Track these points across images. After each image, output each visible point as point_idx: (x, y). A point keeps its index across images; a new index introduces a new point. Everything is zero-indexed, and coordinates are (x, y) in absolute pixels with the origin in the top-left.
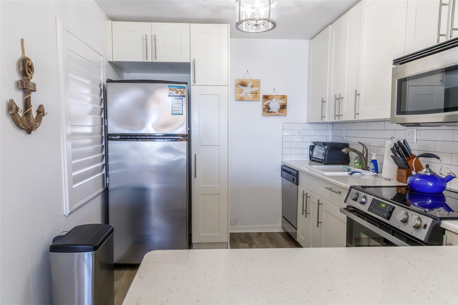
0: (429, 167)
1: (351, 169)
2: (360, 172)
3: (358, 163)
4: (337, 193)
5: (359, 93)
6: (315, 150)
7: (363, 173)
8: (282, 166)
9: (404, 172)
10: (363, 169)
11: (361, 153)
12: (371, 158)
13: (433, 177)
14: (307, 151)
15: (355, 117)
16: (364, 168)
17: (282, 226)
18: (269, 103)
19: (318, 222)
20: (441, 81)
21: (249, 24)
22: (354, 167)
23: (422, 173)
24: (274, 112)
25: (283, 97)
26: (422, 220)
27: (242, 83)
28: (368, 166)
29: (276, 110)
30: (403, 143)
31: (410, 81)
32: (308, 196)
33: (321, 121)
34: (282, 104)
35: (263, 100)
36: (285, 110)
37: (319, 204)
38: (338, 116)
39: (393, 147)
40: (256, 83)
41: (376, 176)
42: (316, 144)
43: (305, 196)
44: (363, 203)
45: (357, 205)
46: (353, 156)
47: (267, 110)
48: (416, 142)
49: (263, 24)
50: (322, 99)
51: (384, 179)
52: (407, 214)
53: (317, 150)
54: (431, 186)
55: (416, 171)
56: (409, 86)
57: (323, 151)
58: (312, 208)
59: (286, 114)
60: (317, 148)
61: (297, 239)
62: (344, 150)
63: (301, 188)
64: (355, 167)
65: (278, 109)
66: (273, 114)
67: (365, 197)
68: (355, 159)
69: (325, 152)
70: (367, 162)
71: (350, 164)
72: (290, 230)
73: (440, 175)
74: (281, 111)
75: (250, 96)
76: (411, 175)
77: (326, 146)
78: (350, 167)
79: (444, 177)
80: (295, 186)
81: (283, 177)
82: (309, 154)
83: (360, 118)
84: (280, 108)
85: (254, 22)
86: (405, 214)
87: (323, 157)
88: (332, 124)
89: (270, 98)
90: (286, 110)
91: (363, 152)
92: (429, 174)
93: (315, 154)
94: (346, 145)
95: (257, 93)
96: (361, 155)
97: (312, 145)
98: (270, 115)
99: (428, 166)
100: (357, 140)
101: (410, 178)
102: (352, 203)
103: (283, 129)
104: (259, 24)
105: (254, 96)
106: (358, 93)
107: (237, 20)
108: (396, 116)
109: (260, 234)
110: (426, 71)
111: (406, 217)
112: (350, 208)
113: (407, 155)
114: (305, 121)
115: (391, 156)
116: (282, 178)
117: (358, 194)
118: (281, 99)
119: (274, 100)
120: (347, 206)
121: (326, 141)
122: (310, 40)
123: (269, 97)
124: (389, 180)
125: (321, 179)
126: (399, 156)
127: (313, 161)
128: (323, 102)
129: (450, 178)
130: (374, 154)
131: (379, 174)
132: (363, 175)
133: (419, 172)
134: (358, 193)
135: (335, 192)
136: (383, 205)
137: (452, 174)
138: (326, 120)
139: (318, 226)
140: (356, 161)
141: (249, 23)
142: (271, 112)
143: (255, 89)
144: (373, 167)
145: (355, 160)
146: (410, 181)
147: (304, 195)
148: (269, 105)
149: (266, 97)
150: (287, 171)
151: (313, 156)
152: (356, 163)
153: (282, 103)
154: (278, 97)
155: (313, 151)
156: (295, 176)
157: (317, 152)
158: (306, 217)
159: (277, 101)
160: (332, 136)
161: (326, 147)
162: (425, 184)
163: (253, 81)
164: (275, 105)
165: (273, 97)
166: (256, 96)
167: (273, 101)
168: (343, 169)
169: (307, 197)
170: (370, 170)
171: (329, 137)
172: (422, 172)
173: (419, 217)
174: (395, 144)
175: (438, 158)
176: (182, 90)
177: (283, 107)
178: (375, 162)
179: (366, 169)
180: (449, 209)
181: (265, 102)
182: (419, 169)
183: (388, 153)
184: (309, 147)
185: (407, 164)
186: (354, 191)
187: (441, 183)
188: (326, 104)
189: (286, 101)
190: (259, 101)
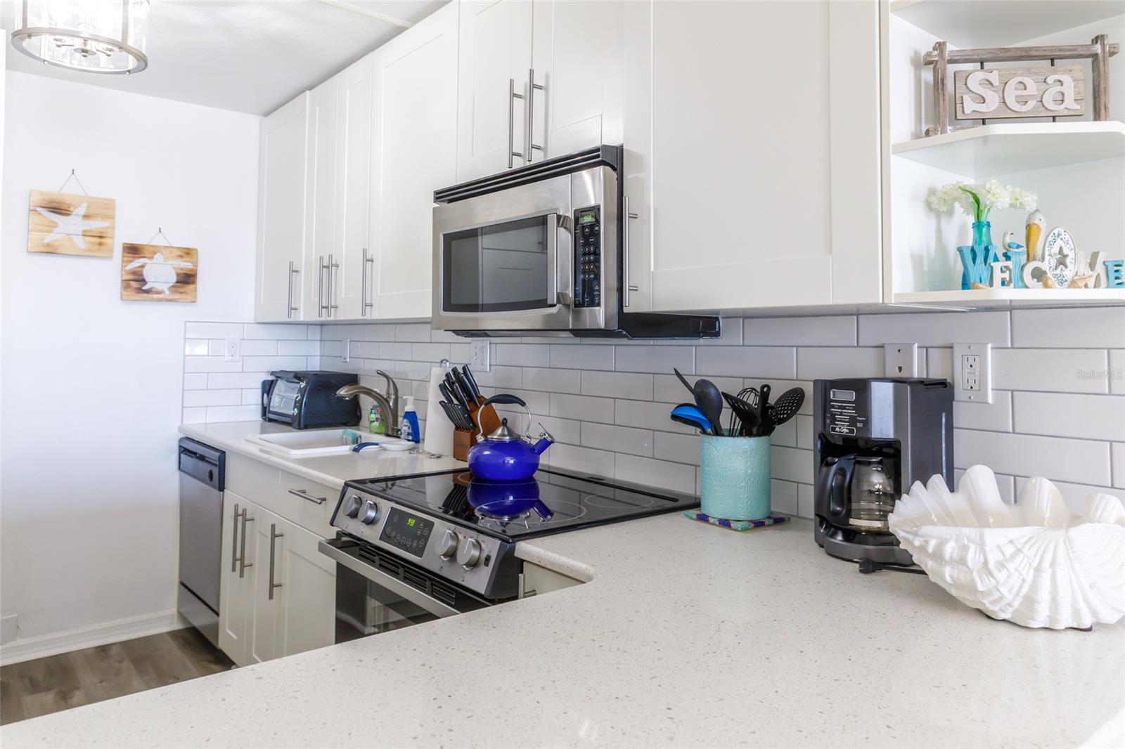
0: (508, 425)
1: (360, 437)
2: (377, 444)
3: (377, 421)
4: (317, 502)
5: (372, 256)
6: (276, 391)
7: (383, 445)
8: (181, 440)
9: (466, 436)
10: (388, 435)
11: (383, 397)
12: (404, 410)
13: (516, 446)
14: (254, 398)
15: (363, 313)
16: (390, 433)
17: (179, 612)
18: (143, 267)
19: (272, 586)
20: (539, 243)
21: (60, 43)
22: (369, 430)
23: (495, 437)
24: (159, 293)
25: (188, 254)
26: (483, 546)
27: (55, 205)
28: (399, 427)
29: (165, 287)
30: (461, 371)
31: (484, 237)
32: (248, 517)
33: (287, 320)
34: (184, 272)
35: (123, 256)
36: (191, 287)
37: (274, 536)
38: (327, 308)
39: (444, 382)
40: (102, 209)
41: (411, 450)
42: (279, 377)
43: (240, 518)
44: (370, 522)
45: (357, 528)
46: (367, 403)
47: (137, 284)
48: (488, 370)
49: (108, 52)
50: (291, 264)
51: (429, 455)
52: (455, 536)
53: (280, 391)
54: (512, 464)
55: (485, 435)
56: (483, 248)
57: (295, 395)
58: (258, 549)
59: (195, 297)
60: (280, 386)
61: (217, 644)
62: (342, 392)
63: (232, 497)
64: (371, 431)
65: (172, 284)
66: (155, 296)
67: (375, 507)
68: (370, 411)
69: (299, 397)
70: (397, 418)
71: (360, 423)
72: (201, 619)
73: (528, 440)
74: (181, 290)
75: (81, 243)
76: (474, 442)
77: (303, 382)
78: (358, 433)
79: (534, 442)
80: (216, 492)
81: (182, 471)
82: (260, 402)
83: (376, 314)
84: (178, 282)
85: (78, 43)
86: (451, 536)
87: (296, 409)
88: (319, 327)
89: (145, 252)
90: (195, 288)
91: (388, 394)
92: (507, 439)
93: (277, 404)
94: (352, 379)
95: (104, 235)
96: (382, 401)
97: (268, 381)
98: (145, 300)
99: (505, 422)
101: (473, 451)
102: (348, 525)
103: (185, 338)
104: (95, 51)
105: (93, 243)
106: (369, 257)
107: (18, 26)
108: (443, 313)
109: (103, 650)
110: (491, 222)
111: (454, 544)
112: (344, 539)
113: (471, 400)
114: (250, 317)
115: (440, 403)
116: (180, 475)
117: (360, 501)
118: (181, 257)
119: (158, 258)
120: (338, 534)
121: (305, 370)
122: (262, 117)
123: (143, 248)
124: (439, 457)
125: (283, 470)
126: (455, 402)
127: (271, 420)
128: (293, 271)
129: (545, 444)
130: (410, 399)
131: (420, 447)
132: (385, 450)
133: (489, 437)
134: (360, 498)
135: (312, 501)
136: (411, 522)
137: (547, 435)
138: (301, 316)
139: (271, 597)
140: (373, 416)
141: (60, 40)
142: (148, 292)
143: (96, 225)
144: (409, 428)
145: (371, 413)
146: (472, 458)
147: (237, 515)
148: (142, 271)
149: (133, 250)
150: (195, 454)
151: (271, 409)
152: (374, 421)
153: (182, 269)
154: (171, 252)
155: (272, 394)
156: (216, 465)
157: (283, 397)
158: (242, 575)
159: (169, 262)
160: (321, 356)
161: (303, 385)
162: (501, 461)
163: (92, 202)
164: (160, 273)
165: (154, 250)
166: (100, 244)
167: (154, 261)
168: (342, 437)
169: (245, 520)
170: (402, 436)
171: (312, 358)
172: (495, 435)
173: (477, 541)
174: (447, 375)
175: (523, 404)
177: (187, 279)
178: (412, 417)
179: (394, 433)
180: (545, 511)
181: (131, 261)
182: (489, 430)
183: (434, 396)
184: (260, 386)
185: (471, 420)
186: (352, 494)
187: (528, 453)
188: (301, 279)
189: (196, 264)
190: (109, 257)
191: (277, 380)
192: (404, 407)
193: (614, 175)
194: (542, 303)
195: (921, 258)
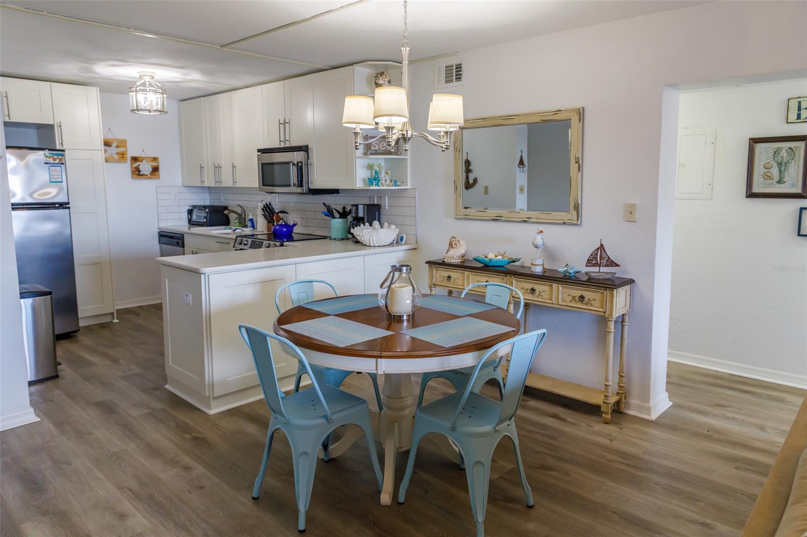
2: (240, 229)
3: (238, 223)
5: (236, 166)
6: (194, 213)
8: (159, 232)
9: (271, 224)
13: (286, 225)
14: (185, 216)
15: (234, 185)
16: (243, 226)
18: (139, 165)
20: (288, 169)
22: (235, 226)
23: (280, 223)
24: (147, 175)
25: (155, 159)
28: (247, 224)
29: (148, 173)
30: (269, 204)
33: (200, 185)
34: (154, 167)
35: (131, 162)
36: (158, 172)
38: (218, 182)
39: (263, 208)
40: (122, 144)
41: (253, 229)
44: (245, 245)
46: (233, 217)
47: (137, 173)
48: (277, 204)
50: (200, 165)
51: (259, 230)
53: (196, 213)
54: (285, 231)
55: (277, 223)
57: (203, 215)
59: (159, 177)
60: (196, 211)
62: (226, 212)
63: (189, 249)
65: (150, 172)
66: (145, 177)
67: (247, 241)
68: (234, 219)
69: (206, 215)
70: (246, 221)
71: (231, 224)
73: (290, 224)
74: (153, 174)
75: (116, 157)
76: (274, 225)
78: (231, 227)
79: (292, 225)
80: (181, 248)
82: (187, 218)
83: (238, 185)
84: (152, 171)
87: (205, 219)
88: (209, 189)
91: (242, 213)
92: (283, 223)
93: (194, 217)
94: (226, 208)
95: (124, 154)
96: (240, 215)
97: (190, 209)
98: (141, 178)
99: (283, 219)
100: (237, 203)
101: (274, 227)
103: (157, 193)
105: (120, 157)
106: (234, 166)
108: (262, 187)
110: (275, 161)
113: (272, 213)
114: (181, 184)
115: (262, 215)
116: (160, 244)
117: (242, 240)
118: (153, 161)
119: (144, 161)
121: (206, 205)
122: (179, 101)
123: (138, 158)
124: (263, 230)
125: (211, 236)
126: (267, 214)
127: (193, 224)
128: (202, 168)
129: (295, 225)
130: (251, 214)
131: (256, 230)
132: (244, 230)
135: (224, 243)
136: (257, 243)
137: (295, 222)
138: (206, 185)
140: (236, 221)
142: (142, 175)
143: (121, 150)
144: (251, 224)
148: (139, 167)
149: (135, 159)
150: (168, 236)
151: (192, 220)
152: (236, 223)
154: (148, 159)
155: (192, 215)
156: (179, 239)
157: (196, 216)
159: (148, 163)
160: (210, 199)
161: (207, 210)
162: (282, 230)
163: (118, 140)
164: (146, 168)
165: (142, 159)
166: (123, 157)
167: (143, 163)
168: (226, 228)
170: (248, 227)
171: (206, 200)
174: (264, 206)
175: (288, 213)
176: (60, 157)
177: (155, 170)
178: (251, 220)
179: (245, 226)
181: (134, 163)
182: (278, 221)
183: (260, 212)
184: (186, 211)
185: (273, 219)
186: (239, 239)
187: (290, 228)
188: (205, 170)
189: (158, 163)
190: (126, 162)
191: (194, 209)
192: (248, 217)
193: (306, 154)
194: (289, 186)
195: (365, 179)
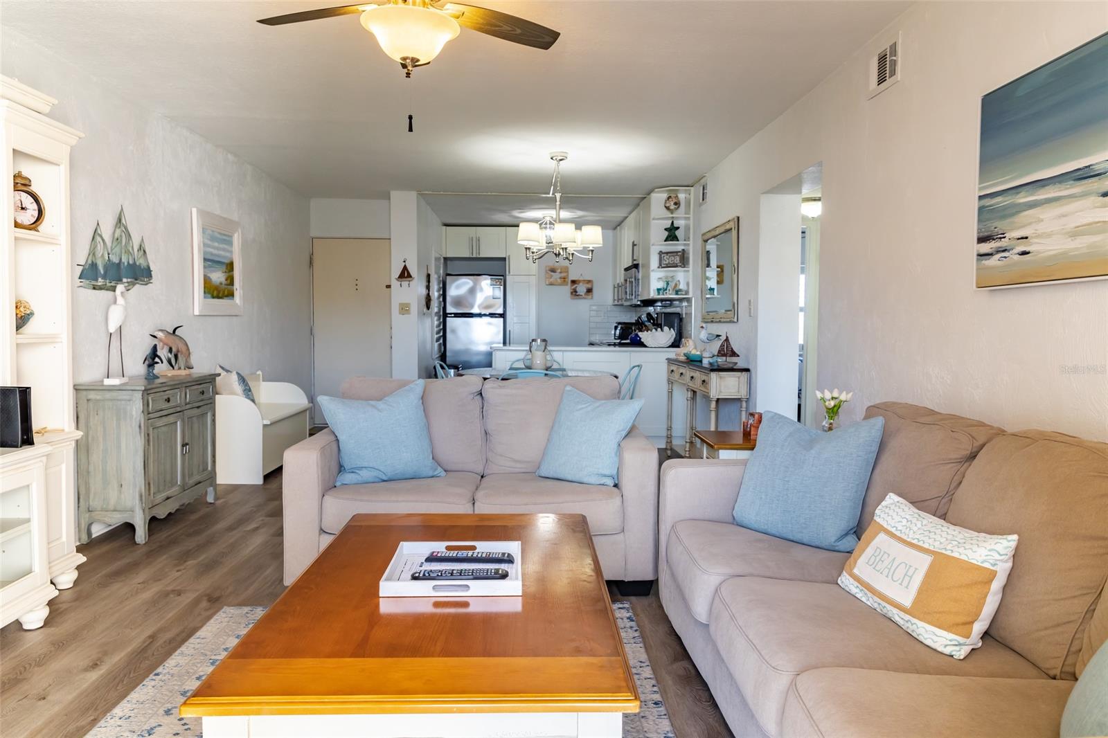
18: (576, 287)
24: (582, 296)
25: (590, 282)
27: (552, 270)
29: (583, 294)
35: (571, 284)
40: (565, 270)
42: (618, 323)
47: (574, 293)
59: (593, 297)
66: (580, 297)
74: (588, 294)
75: (560, 281)
84: (586, 292)
90: (592, 293)
95: (565, 278)
97: (615, 325)
98: (577, 298)
103: (590, 311)
105: (563, 281)
114: (611, 303)
118: (588, 283)
119: (581, 284)
123: (577, 281)
142: (578, 295)
143: (563, 275)
148: (576, 289)
149: (573, 282)
153: (588, 287)
154: (585, 282)
159: (584, 285)
163: (563, 269)
164: (581, 289)
165: (580, 282)
166: (565, 281)
176: (500, 281)
177: (589, 291)
181: (573, 286)
189: (592, 286)
190: (567, 285)
